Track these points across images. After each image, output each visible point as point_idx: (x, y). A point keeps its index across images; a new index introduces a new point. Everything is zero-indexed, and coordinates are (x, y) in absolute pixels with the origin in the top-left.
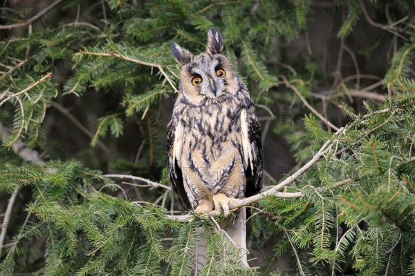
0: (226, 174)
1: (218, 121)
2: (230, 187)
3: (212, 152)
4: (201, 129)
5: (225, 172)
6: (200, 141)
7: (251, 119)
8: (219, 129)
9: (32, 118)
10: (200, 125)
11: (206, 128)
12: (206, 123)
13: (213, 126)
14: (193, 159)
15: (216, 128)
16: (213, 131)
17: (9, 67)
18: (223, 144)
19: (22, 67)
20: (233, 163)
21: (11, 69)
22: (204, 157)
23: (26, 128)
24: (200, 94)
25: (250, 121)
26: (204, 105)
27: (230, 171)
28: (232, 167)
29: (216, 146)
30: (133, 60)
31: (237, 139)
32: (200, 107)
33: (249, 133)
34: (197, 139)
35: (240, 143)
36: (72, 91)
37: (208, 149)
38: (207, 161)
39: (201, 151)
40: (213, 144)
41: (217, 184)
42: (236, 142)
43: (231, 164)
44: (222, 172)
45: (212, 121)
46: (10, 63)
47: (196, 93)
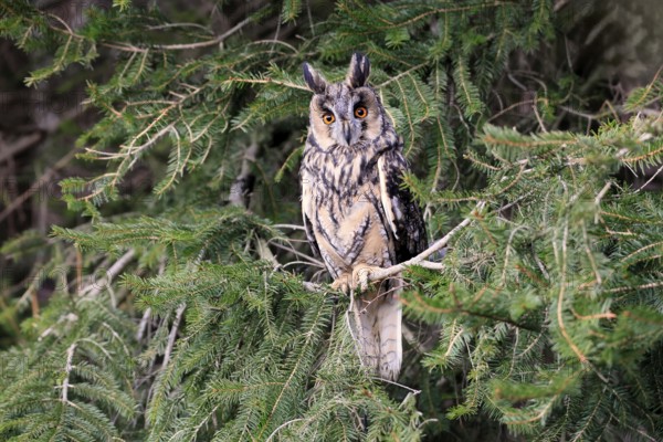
0: (359, 237)
1: (343, 173)
2: (368, 255)
3: (341, 209)
4: (325, 181)
5: (357, 234)
6: (327, 195)
7: (391, 167)
8: (344, 182)
9: (190, 158)
10: (323, 176)
11: (330, 180)
12: (330, 174)
13: (337, 178)
14: (320, 218)
15: (340, 181)
16: (336, 184)
17: (181, 96)
18: (353, 199)
19: (196, 95)
20: (368, 223)
21: (183, 97)
22: (332, 216)
23: (181, 171)
24: (330, 136)
25: (389, 170)
26: (331, 152)
27: (363, 234)
28: (365, 228)
29: (344, 201)
30: (299, 87)
31: (372, 192)
32: (327, 153)
33: (387, 185)
34: (322, 193)
35: (378, 197)
36: (240, 126)
37: (336, 205)
38: (335, 221)
39: (327, 208)
40: (340, 199)
41: (349, 251)
42: (371, 196)
43: (364, 224)
44: (353, 235)
45: (337, 172)
46: (183, 91)
47: (325, 134)
